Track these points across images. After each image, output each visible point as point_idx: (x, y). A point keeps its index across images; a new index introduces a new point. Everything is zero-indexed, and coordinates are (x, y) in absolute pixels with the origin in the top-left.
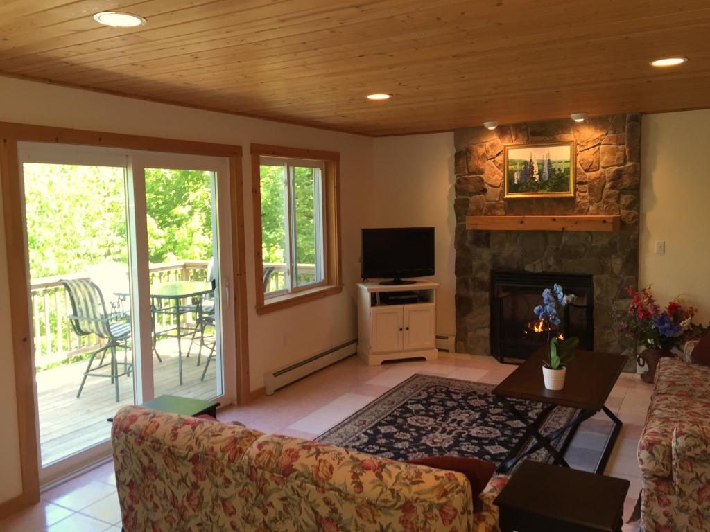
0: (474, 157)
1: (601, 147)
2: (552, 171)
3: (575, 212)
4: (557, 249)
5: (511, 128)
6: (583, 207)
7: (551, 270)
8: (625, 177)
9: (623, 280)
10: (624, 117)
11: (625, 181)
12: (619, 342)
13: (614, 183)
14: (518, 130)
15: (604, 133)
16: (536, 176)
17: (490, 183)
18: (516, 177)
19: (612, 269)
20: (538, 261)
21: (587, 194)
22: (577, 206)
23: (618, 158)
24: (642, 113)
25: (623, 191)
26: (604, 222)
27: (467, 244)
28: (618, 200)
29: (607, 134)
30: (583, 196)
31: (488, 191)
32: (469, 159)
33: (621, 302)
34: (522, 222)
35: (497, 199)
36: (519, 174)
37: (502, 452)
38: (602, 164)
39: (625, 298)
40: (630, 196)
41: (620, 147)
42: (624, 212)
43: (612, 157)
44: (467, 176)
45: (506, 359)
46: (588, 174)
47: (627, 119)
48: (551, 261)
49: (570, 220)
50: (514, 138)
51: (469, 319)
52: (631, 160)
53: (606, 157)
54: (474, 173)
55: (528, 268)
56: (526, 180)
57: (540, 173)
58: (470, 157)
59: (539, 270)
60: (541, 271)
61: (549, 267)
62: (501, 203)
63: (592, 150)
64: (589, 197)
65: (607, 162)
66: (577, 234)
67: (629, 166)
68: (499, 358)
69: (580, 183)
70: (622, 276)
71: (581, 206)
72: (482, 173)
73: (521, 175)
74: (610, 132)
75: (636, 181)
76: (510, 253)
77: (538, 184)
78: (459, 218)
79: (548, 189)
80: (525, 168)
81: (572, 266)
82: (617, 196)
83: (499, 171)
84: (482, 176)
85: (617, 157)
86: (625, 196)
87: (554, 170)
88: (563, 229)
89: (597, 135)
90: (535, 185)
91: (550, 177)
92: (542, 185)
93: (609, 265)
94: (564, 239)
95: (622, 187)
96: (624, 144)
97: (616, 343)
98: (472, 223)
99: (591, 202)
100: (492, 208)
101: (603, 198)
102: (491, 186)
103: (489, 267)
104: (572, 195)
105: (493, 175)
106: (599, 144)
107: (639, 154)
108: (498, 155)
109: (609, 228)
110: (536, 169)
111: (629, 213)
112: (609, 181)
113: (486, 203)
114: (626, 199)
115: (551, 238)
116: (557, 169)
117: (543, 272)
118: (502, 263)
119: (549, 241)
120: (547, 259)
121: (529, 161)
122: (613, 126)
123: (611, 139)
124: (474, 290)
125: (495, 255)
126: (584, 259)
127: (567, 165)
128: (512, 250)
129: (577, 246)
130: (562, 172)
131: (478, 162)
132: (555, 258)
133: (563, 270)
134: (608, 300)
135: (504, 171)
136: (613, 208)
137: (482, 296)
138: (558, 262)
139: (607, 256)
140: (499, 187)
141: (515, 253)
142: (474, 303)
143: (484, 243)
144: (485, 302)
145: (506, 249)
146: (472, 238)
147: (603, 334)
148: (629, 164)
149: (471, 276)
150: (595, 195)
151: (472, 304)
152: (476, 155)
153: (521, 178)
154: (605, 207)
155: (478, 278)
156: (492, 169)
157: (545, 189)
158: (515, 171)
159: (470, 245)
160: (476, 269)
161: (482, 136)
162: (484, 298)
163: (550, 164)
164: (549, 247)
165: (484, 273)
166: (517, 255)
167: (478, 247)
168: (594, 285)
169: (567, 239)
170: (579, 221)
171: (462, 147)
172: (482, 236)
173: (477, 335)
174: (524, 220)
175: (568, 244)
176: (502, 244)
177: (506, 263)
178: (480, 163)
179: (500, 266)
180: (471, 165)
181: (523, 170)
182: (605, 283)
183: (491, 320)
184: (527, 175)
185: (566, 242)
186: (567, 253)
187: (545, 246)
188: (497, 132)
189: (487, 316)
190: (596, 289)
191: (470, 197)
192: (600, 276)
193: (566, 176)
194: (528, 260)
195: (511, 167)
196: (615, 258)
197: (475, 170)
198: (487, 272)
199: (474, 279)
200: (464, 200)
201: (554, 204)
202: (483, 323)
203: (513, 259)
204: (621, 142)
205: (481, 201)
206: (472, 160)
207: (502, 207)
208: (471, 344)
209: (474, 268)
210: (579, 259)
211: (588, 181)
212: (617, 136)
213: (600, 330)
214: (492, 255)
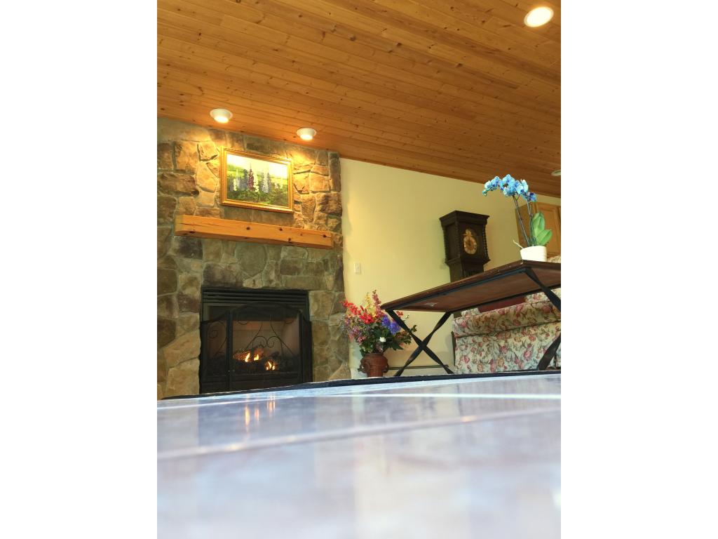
0: (185, 152)
1: (310, 174)
2: (272, 185)
4: (277, 264)
6: (300, 224)
7: (273, 285)
8: (331, 203)
9: (335, 296)
10: (327, 152)
11: (332, 206)
13: (323, 207)
14: (235, 139)
15: (313, 162)
16: (256, 186)
17: (203, 185)
18: (235, 183)
19: (326, 285)
20: (258, 275)
21: (301, 213)
22: (294, 222)
23: (326, 186)
24: (339, 155)
25: (330, 215)
26: (325, 236)
27: (171, 253)
28: (326, 224)
29: (315, 164)
30: (299, 216)
31: (200, 194)
32: (177, 154)
33: (336, 316)
34: (248, 229)
35: (212, 205)
36: (238, 181)
38: (312, 189)
39: (338, 312)
40: (335, 220)
41: (326, 177)
43: (320, 184)
44: (172, 173)
46: (302, 196)
47: (329, 155)
48: (273, 276)
49: (293, 232)
52: (334, 190)
53: (315, 184)
55: (247, 284)
56: (246, 189)
57: (260, 185)
58: (179, 152)
59: (259, 286)
60: (261, 287)
61: (271, 281)
62: (216, 210)
63: (303, 175)
64: (303, 217)
65: (317, 188)
66: (295, 250)
67: (333, 194)
69: (296, 202)
70: (333, 292)
71: (298, 223)
72: (193, 173)
73: (241, 182)
74: (318, 162)
75: (339, 208)
76: (228, 265)
77: (259, 195)
78: (162, 220)
79: (269, 202)
80: (245, 176)
81: (292, 282)
82: (325, 219)
83: (213, 176)
84: (194, 176)
85: (324, 184)
86: (332, 220)
87: (273, 185)
88: (290, 239)
89: (308, 162)
90: (256, 196)
91: (269, 190)
92: (263, 197)
93: (323, 281)
94: (283, 254)
95: (329, 211)
96: (328, 175)
98: (184, 223)
99: (305, 221)
100: (206, 212)
101: (315, 219)
102: (204, 189)
103: (201, 281)
104: (291, 210)
105: (207, 179)
106: (309, 171)
107: (340, 186)
108: (213, 158)
109: (329, 243)
110: (256, 180)
111: (336, 235)
112: (319, 205)
113: (197, 207)
115: (270, 252)
116: (276, 184)
117: (264, 287)
118: (218, 276)
119: (268, 255)
120: (267, 273)
121: (248, 170)
122: (319, 158)
123: (318, 169)
124: (181, 311)
125: (209, 267)
126: (302, 275)
127: (286, 183)
128: (229, 262)
129: (296, 262)
130: (281, 187)
131: (189, 160)
132: (276, 271)
133: (284, 285)
134: (324, 316)
135: (221, 176)
136: (323, 228)
137: (190, 318)
138: (278, 277)
139: (321, 272)
140: (213, 192)
141: (234, 266)
142: (178, 328)
143: (195, 252)
144: (195, 325)
145: (222, 261)
146: (180, 246)
147: (323, 350)
148: (333, 192)
149: (177, 292)
150: (308, 215)
151: (175, 330)
152: (187, 151)
153: (241, 186)
154: (317, 227)
155: (187, 295)
156: (204, 171)
157: (265, 201)
158: (234, 178)
159: (175, 255)
160: (183, 284)
161: (194, 134)
162: (193, 321)
163: (269, 177)
164: (268, 261)
165: (194, 288)
166: (236, 268)
167: (186, 257)
168: (311, 301)
169: (286, 254)
170: (304, 233)
171: (168, 139)
172: (194, 243)
173: (183, 371)
174: (251, 227)
175: (287, 259)
176: (218, 255)
177: (224, 277)
178: (191, 161)
179: (216, 280)
180: (180, 161)
181: (243, 178)
182: (321, 300)
183: (201, 348)
184: (247, 184)
185: (285, 257)
186: (286, 268)
187: (265, 260)
188: (211, 135)
189: (196, 343)
190: (313, 305)
191: (178, 197)
192: (318, 292)
193: (284, 193)
194: (247, 274)
195: (229, 173)
196: (328, 275)
197: (184, 168)
198: (197, 288)
199: (181, 296)
200: (169, 200)
201: (273, 217)
202: (192, 353)
203: (231, 271)
204: (326, 173)
205: (191, 203)
206: (181, 155)
207: (217, 214)
208: (172, 384)
209: (180, 283)
210: (298, 275)
211: (301, 201)
212: (323, 167)
213: (319, 347)
214: (205, 267)
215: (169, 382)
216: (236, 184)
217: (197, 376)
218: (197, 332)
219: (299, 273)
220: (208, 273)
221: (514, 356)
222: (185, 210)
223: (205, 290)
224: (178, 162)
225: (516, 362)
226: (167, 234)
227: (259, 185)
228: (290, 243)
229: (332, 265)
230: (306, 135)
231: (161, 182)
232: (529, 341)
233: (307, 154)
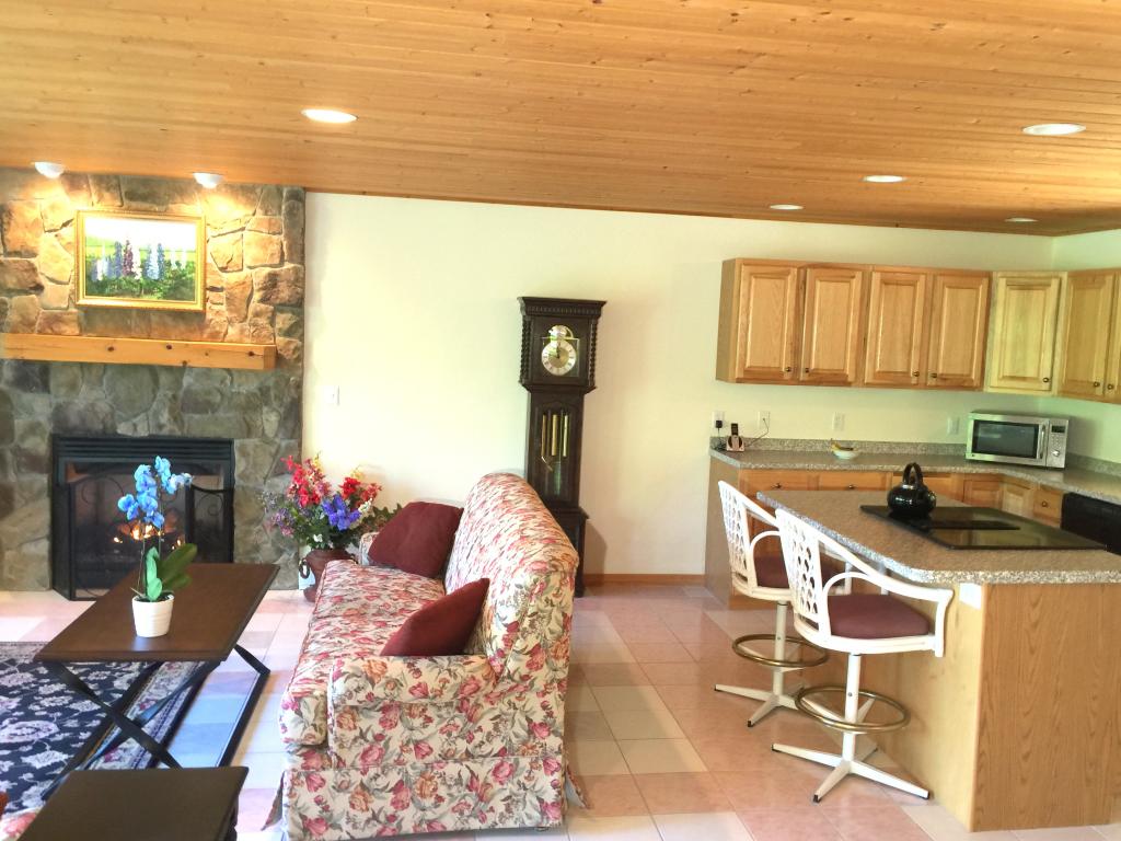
0: (17, 222)
1: (246, 233)
2: (165, 265)
3: (205, 336)
4: (174, 397)
5: (91, 181)
6: (218, 329)
7: (165, 432)
8: (282, 286)
9: (279, 446)
10: (280, 192)
11: (282, 292)
12: (273, 544)
13: (266, 295)
14: (104, 185)
15: (251, 212)
16: (137, 269)
17: (49, 274)
18: (99, 268)
19: (263, 430)
20: (142, 416)
21: (223, 308)
22: (208, 326)
23: (272, 255)
24: (306, 189)
25: (281, 307)
26: (251, 354)
28: (272, 323)
29: (254, 214)
30: (218, 312)
31: (46, 288)
32: (6, 227)
33: (276, 480)
34: (111, 349)
35: (64, 306)
36: (106, 264)
37: (58, 760)
38: (247, 262)
39: (283, 474)
40: (290, 315)
41: (275, 237)
42: (281, 340)
43: (262, 252)
44: (2, 257)
45: (80, 593)
46: (224, 274)
47: (284, 194)
48: (165, 417)
49: (197, 349)
50: (95, 198)
51: (7, 527)
52: (291, 261)
53: (253, 251)
54: (17, 253)
55: (123, 429)
56: (119, 275)
57: (144, 266)
58: (9, 223)
59: (143, 432)
60: (146, 435)
61: (161, 427)
62: (71, 313)
63: (231, 238)
64: (227, 314)
65: (256, 260)
66: (207, 373)
67: (289, 269)
68: (67, 592)
69: (213, 289)
70: (278, 440)
71: (214, 327)
72: (34, 255)
73: (110, 265)
74: (259, 211)
75: (297, 293)
76: (89, 404)
77: (141, 284)
79: (159, 295)
80: (117, 254)
81: (200, 426)
82: (270, 315)
83: (68, 255)
84: (32, 260)
85: (269, 252)
86: (284, 316)
87: (169, 264)
88: (185, 363)
89: (241, 212)
90: (136, 286)
91: (161, 273)
92: (149, 288)
93: (259, 423)
94: (187, 380)
95: (278, 301)
96: (280, 233)
97: (269, 545)
99: (230, 322)
100: (53, 322)
101: (250, 316)
102: (52, 280)
103: (49, 428)
104: (198, 307)
105: (57, 263)
106: (243, 229)
107: (303, 252)
108: (65, 225)
109: (257, 364)
110: (137, 260)
111: (289, 343)
112: (259, 290)
113: (42, 311)
114: (284, 320)
115: (164, 379)
116: (173, 262)
117: (150, 435)
118: (74, 420)
119: (161, 383)
120: (157, 414)
121: (123, 243)
122: (263, 202)
123: (260, 223)
124: (18, 471)
125: (59, 407)
126: (221, 414)
127: (191, 258)
128: (93, 398)
129: (209, 393)
130: (183, 267)
131: (25, 234)
132: (171, 411)
133: (185, 431)
134: (256, 479)
135: (77, 255)
136: (264, 333)
137: (33, 481)
138: (176, 419)
139: (257, 407)
140: (67, 284)
141: (99, 403)
142: (17, 496)
143: (37, 385)
144: (40, 493)
145: (81, 396)
146: (14, 377)
147: (249, 532)
148: (288, 265)
149: (12, 445)
150: (237, 311)
151: (12, 499)
152: (21, 219)
153: (110, 272)
154: (252, 330)
155: (27, 450)
156: (53, 249)
157: (152, 293)
158: (99, 258)
159: (9, 388)
160: (22, 432)
161: (33, 186)
162: (37, 486)
163: (160, 251)
164: (160, 394)
165: (37, 440)
166: (103, 407)
167: (25, 390)
168: (237, 454)
169: (191, 380)
170: (211, 350)
172: (33, 372)
173: (24, 555)
174: (114, 345)
175: (193, 388)
176: (73, 387)
177: (83, 421)
178: (29, 236)
179: (71, 426)
180: (11, 237)
181: (113, 257)
182: (252, 453)
183: (51, 525)
184: (121, 267)
185: (190, 385)
186: (186, 404)
187: (154, 391)
188: (62, 183)
189: (44, 518)
190: (240, 461)
191: (11, 297)
192: (247, 441)
193: (189, 276)
194: (124, 415)
195: (90, 251)
196: (267, 412)
197: (19, 249)
198: (43, 439)
199: (18, 451)
201: (169, 320)
202: (35, 532)
203: (95, 413)
204: (275, 229)
205: (31, 306)
206: (12, 228)
207: (74, 321)
208: (11, 572)
209: (18, 431)
210: (213, 412)
211: (225, 286)
212: (270, 220)
213: (244, 528)
214: (54, 406)
215: (6, 569)
216: (102, 270)
217: (47, 564)
218: (44, 503)
220: (59, 415)
222: (20, 320)
223: (56, 440)
224: (9, 241)
227: (141, 267)
228: (188, 368)
229: (277, 395)
233: (240, 197)
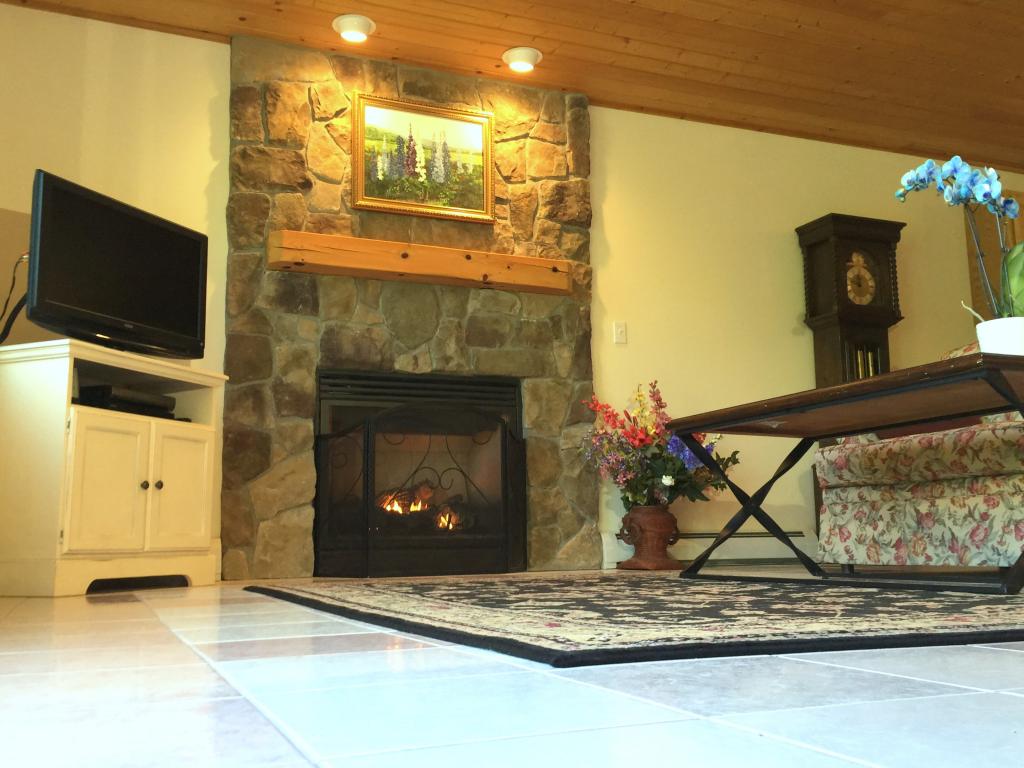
0: (284, 104)
1: (528, 140)
2: (451, 167)
4: (459, 325)
5: (365, 67)
6: (506, 245)
7: (452, 366)
8: (570, 200)
9: (573, 388)
10: (563, 98)
11: (570, 207)
12: (573, 509)
13: (553, 209)
14: (381, 73)
15: (534, 118)
16: (420, 170)
17: (318, 170)
18: (380, 165)
19: (556, 368)
20: (423, 347)
21: (508, 222)
22: (494, 242)
23: (559, 165)
24: (589, 99)
25: (568, 226)
26: (555, 270)
27: (260, 303)
28: (559, 244)
29: (537, 120)
30: (505, 229)
31: (314, 187)
32: (270, 109)
33: (573, 430)
34: (405, 256)
35: (336, 209)
36: (387, 160)
38: (532, 172)
39: (579, 421)
40: (577, 235)
41: (559, 148)
43: (547, 162)
44: (261, 146)
46: (510, 186)
47: (567, 102)
48: (451, 348)
49: (497, 260)
50: (370, 88)
51: (262, 488)
52: (577, 174)
53: (537, 161)
55: (402, 364)
56: (401, 175)
57: (429, 166)
58: (275, 105)
59: (425, 368)
60: (429, 370)
61: (447, 359)
62: (344, 218)
63: (513, 145)
64: (512, 230)
65: (539, 169)
66: (494, 296)
67: (577, 182)
69: (499, 201)
70: (570, 381)
71: (502, 244)
72: (301, 146)
73: (392, 163)
74: (544, 117)
75: (585, 210)
76: (364, 329)
77: (426, 187)
78: (242, 240)
79: (445, 201)
80: (399, 150)
81: (489, 362)
82: (557, 233)
83: (339, 150)
84: (302, 152)
85: (556, 163)
86: (570, 236)
87: (455, 166)
88: (485, 276)
89: (525, 117)
90: (420, 189)
91: (447, 176)
92: (434, 192)
93: (551, 359)
94: (473, 305)
95: (566, 218)
96: (563, 144)
97: (569, 512)
98: (287, 247)
99: (516, 238)
100: (324, 224)
101: (536, 233)
102: (322, 177)
103: (316, 358)
104: (488, 218)
105: (328, 159)
106: (526, 136)
107: (588, 164)
108: (338, 114)
109: (563, 282)
110: (421, 157)
111: (578, 266)
112: (545, 205)
113: (308, 213)
114: (571, 241)
115: (448, 301)
116: (459, 165)
117: (434, 371)
118: (348, 349)
119: (443, 308)
120: (441, 344)
121: (406, 137)
122: (547, 108)
123: (544, 131)
124: (279, 414)
125: (330, 332)
126: (508, 347)
127: (479, 161)
128: (369, 322)
129: (497, 321)
130: (470, 171)
131: (293, 119)
132: (458, 341)
133: (472, 367)
134: (550, 429)
135: (352, 151)
136: (553, 253)
137: (296, 428)
138: (462, 351)
139: (547, 342)
140: (339, 183)
141: (376, 329)
142: (275, 447)
143: (304, 302)
144: (304, 442)
145: (355, 318)
146: (276, 290)
147: (546, 495)
148: (573, 179)
149: (270, 381)
150: (522, 227)
151: (269, 450)
152: (289, 102)
153: (391, 170)
154: (539, 250)
155: (288, 385)
156: (322, 141)
157: (438, 199)
158: (379, 153)
159: (268, 307)
160: (283, 363)
161: (302, 66)
162: (301, 435)
163: (446, 152)
164: (444, 319)
165: (303, 372)
166: (382, 333)
167: (290, 311)
168: (526, 399)
169: (478, 306)
170: (512, 264)
171: (253, 78)
172: (303, 285)
173: (284, 526)
174: (410, 252)
175: (480, 314)
176: (347, 308)
177: (358, 350)
178: (298, 122)
179: (344, 357)
180: (275, 122)
181: (395, 153)
182: (545, 396)
183: (317, 486)
184: (404, 166)
185: (475, 311)
186: (478, 334)
187: (437, 317)
188: (334, 67)
189: (307, 477)
190: (530, 405)
191: (273, 195)
192: (538, 380)
193: (477, 181)
194: (402, 345)
195: (369, 143)
196: (560, 347)
197: (284, 137)
198: (310, 373)
199: (279, 388)
200: (256, 199)
201: (453, 231)
202: (300, 494)
203: (372, 340)
204: (560, 138)
205: (298, 206)
206: (278, 111)
207: (346, 227)
208: (265, 551)
209: (278, 362)
210: (500, 347)
211: (510, 198)
212: (554, 127)
213: (540, 490)
214: (323, 330)
215: (259, 548)
216: (382, 166)
217: (310, 539)
218: (311, 454)
219: (502, 344)
220: (329, 342)
221: (948, 536)
222: (285, 221)
223: (324, 376)
224: (274, 125)
225: (952, 549)
226: (253, 267)
227: (425, 167)
228: (486, 284)
229: (568, 327)
230: (521, 63)
231: (242, 165)
232: (983, 508)
233: (523, 101)
